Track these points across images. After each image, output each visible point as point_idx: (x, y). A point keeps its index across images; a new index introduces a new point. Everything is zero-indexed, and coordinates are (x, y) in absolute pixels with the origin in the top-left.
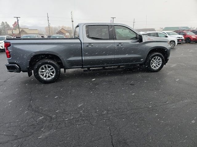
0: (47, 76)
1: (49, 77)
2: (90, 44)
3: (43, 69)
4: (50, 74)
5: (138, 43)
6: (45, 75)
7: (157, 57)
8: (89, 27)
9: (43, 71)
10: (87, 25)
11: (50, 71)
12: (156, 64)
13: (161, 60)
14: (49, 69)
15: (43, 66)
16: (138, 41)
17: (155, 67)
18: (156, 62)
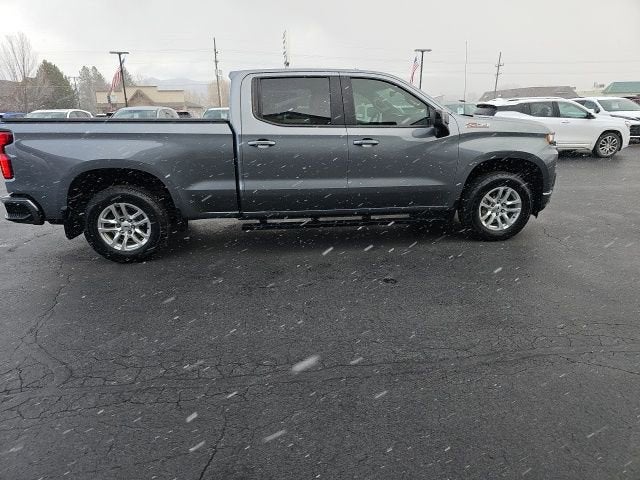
0: (126, 240)
1: (131, 242)
2: (263, 138)
3: (110, 216)
4: (136, 233)
5: (434, 138)
6: (117, 235)
7: (502, 189)
8: (264, 84)
9: (113, 222)
10: (254, 76)
11: (135, 224)
12: (500, 214)
13: (518, 200)
14: (132, 217)
15: (112, 207)
16: (432, 134)
17: (495, 223)
18: (499, 205)
